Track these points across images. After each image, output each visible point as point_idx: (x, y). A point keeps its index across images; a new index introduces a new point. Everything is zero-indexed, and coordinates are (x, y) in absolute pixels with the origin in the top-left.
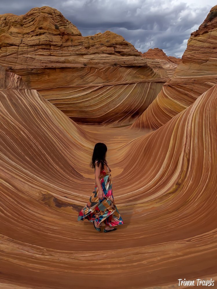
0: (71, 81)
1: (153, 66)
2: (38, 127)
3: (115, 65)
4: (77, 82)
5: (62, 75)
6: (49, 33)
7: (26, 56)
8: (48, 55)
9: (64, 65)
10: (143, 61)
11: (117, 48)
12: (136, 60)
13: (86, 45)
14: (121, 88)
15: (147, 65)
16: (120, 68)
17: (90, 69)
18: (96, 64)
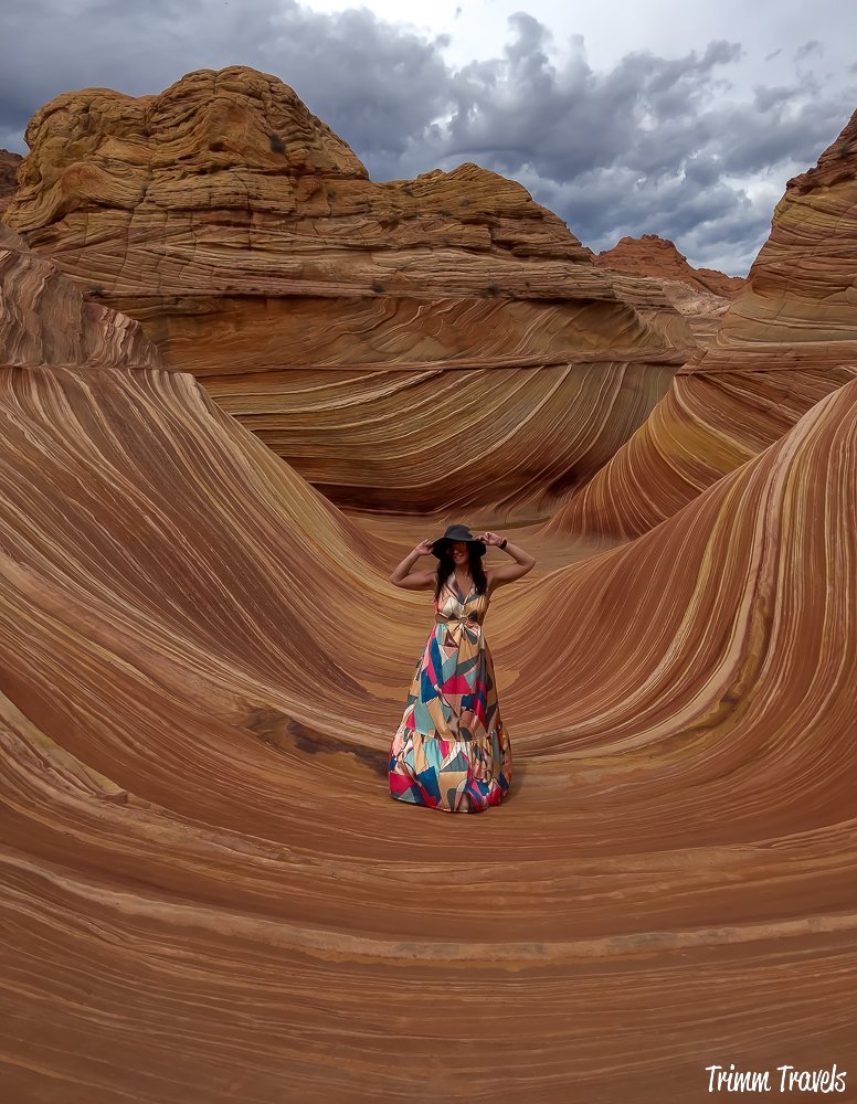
0: (322, 348)
1: (636, 300)
2: (201, 506)
3: (493, 291)
4: (345, 352)
5: (291, 322)
6: (248, 166)
7: (156, 247)
8: (239, 246)
9: (298, 287)
10: (600, 282)
11: (500, 227)
12: (573, 277)
13: (385, 214)
14: (512, 380)
15: (613, 296)
16: (512, 305)
17: (398, 305)
18: (421, 285)
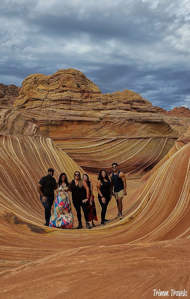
0: (86, 133)
1: (171, 122)
3: (131, 120)
4: (92, 134)
5: (79, 127)
6: (71, 91)
7: (48, 109)
8: (68, 109)
9: (81, 119)
10: (160, 118)
11: (133, 104)
12: (152, 116)
13: (104, 101)
14: (135, 142)
15: (164, 121)
16: (136, 123)
17: (106, 123)
18: (112, 118)
